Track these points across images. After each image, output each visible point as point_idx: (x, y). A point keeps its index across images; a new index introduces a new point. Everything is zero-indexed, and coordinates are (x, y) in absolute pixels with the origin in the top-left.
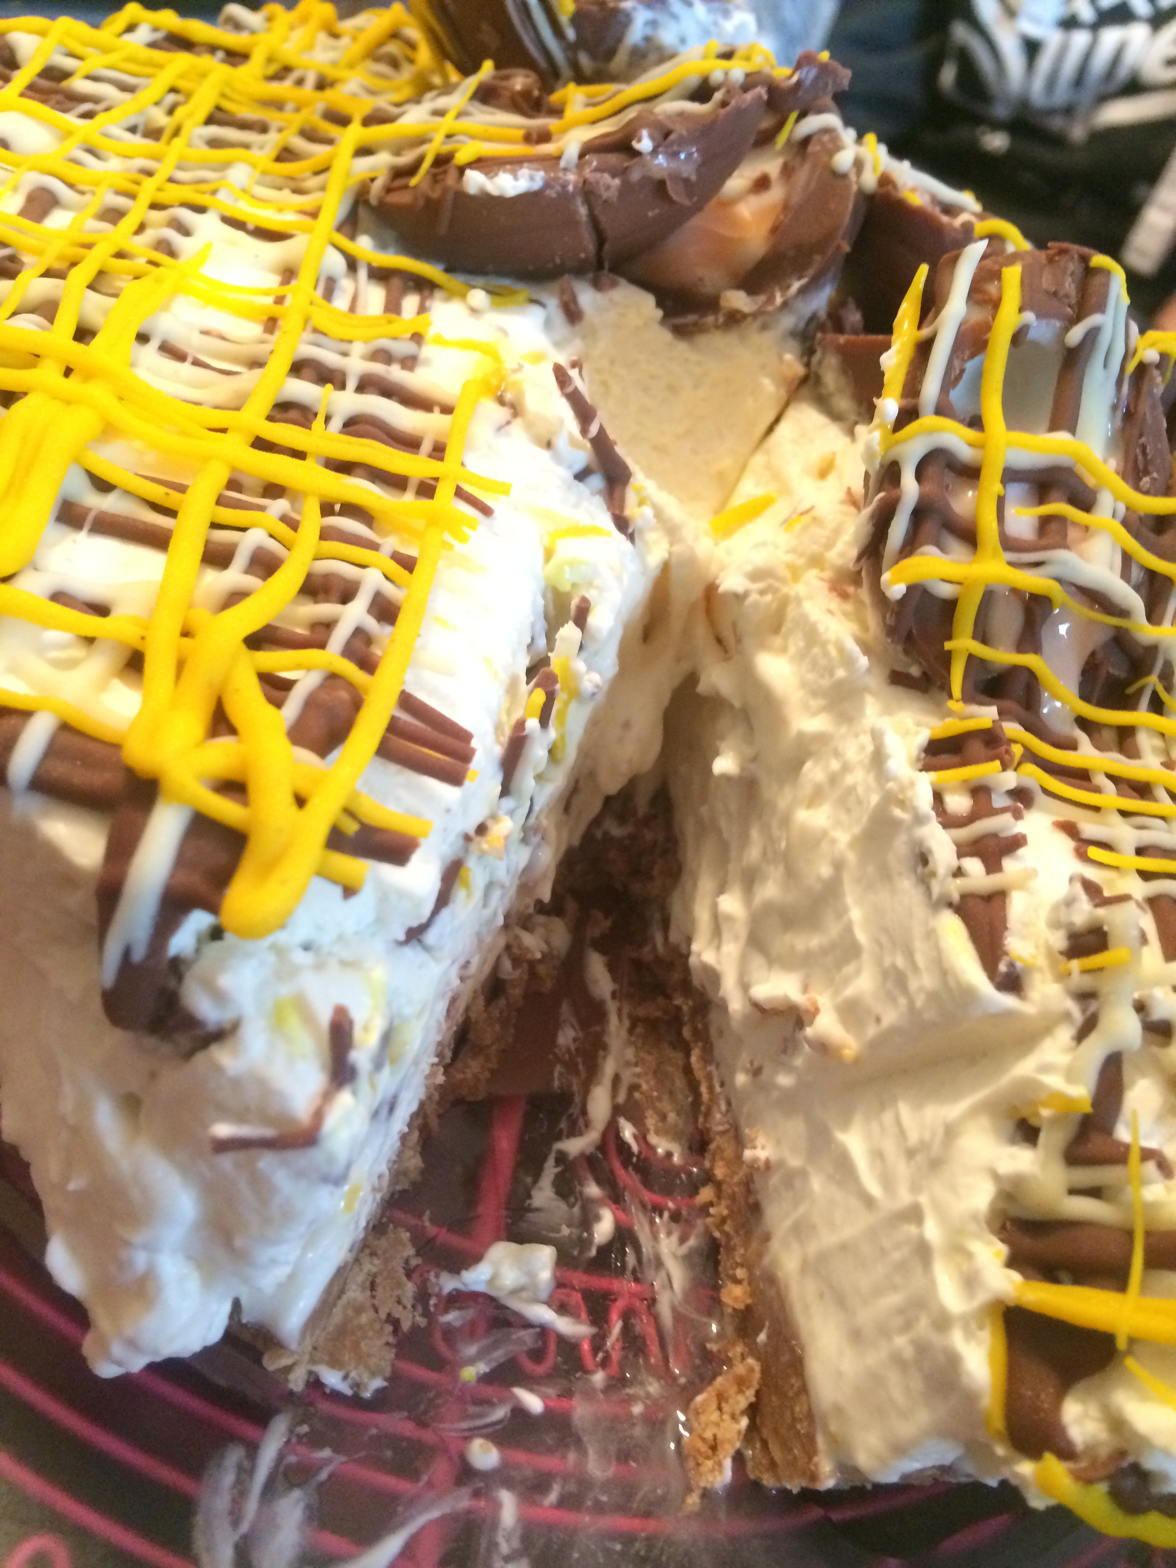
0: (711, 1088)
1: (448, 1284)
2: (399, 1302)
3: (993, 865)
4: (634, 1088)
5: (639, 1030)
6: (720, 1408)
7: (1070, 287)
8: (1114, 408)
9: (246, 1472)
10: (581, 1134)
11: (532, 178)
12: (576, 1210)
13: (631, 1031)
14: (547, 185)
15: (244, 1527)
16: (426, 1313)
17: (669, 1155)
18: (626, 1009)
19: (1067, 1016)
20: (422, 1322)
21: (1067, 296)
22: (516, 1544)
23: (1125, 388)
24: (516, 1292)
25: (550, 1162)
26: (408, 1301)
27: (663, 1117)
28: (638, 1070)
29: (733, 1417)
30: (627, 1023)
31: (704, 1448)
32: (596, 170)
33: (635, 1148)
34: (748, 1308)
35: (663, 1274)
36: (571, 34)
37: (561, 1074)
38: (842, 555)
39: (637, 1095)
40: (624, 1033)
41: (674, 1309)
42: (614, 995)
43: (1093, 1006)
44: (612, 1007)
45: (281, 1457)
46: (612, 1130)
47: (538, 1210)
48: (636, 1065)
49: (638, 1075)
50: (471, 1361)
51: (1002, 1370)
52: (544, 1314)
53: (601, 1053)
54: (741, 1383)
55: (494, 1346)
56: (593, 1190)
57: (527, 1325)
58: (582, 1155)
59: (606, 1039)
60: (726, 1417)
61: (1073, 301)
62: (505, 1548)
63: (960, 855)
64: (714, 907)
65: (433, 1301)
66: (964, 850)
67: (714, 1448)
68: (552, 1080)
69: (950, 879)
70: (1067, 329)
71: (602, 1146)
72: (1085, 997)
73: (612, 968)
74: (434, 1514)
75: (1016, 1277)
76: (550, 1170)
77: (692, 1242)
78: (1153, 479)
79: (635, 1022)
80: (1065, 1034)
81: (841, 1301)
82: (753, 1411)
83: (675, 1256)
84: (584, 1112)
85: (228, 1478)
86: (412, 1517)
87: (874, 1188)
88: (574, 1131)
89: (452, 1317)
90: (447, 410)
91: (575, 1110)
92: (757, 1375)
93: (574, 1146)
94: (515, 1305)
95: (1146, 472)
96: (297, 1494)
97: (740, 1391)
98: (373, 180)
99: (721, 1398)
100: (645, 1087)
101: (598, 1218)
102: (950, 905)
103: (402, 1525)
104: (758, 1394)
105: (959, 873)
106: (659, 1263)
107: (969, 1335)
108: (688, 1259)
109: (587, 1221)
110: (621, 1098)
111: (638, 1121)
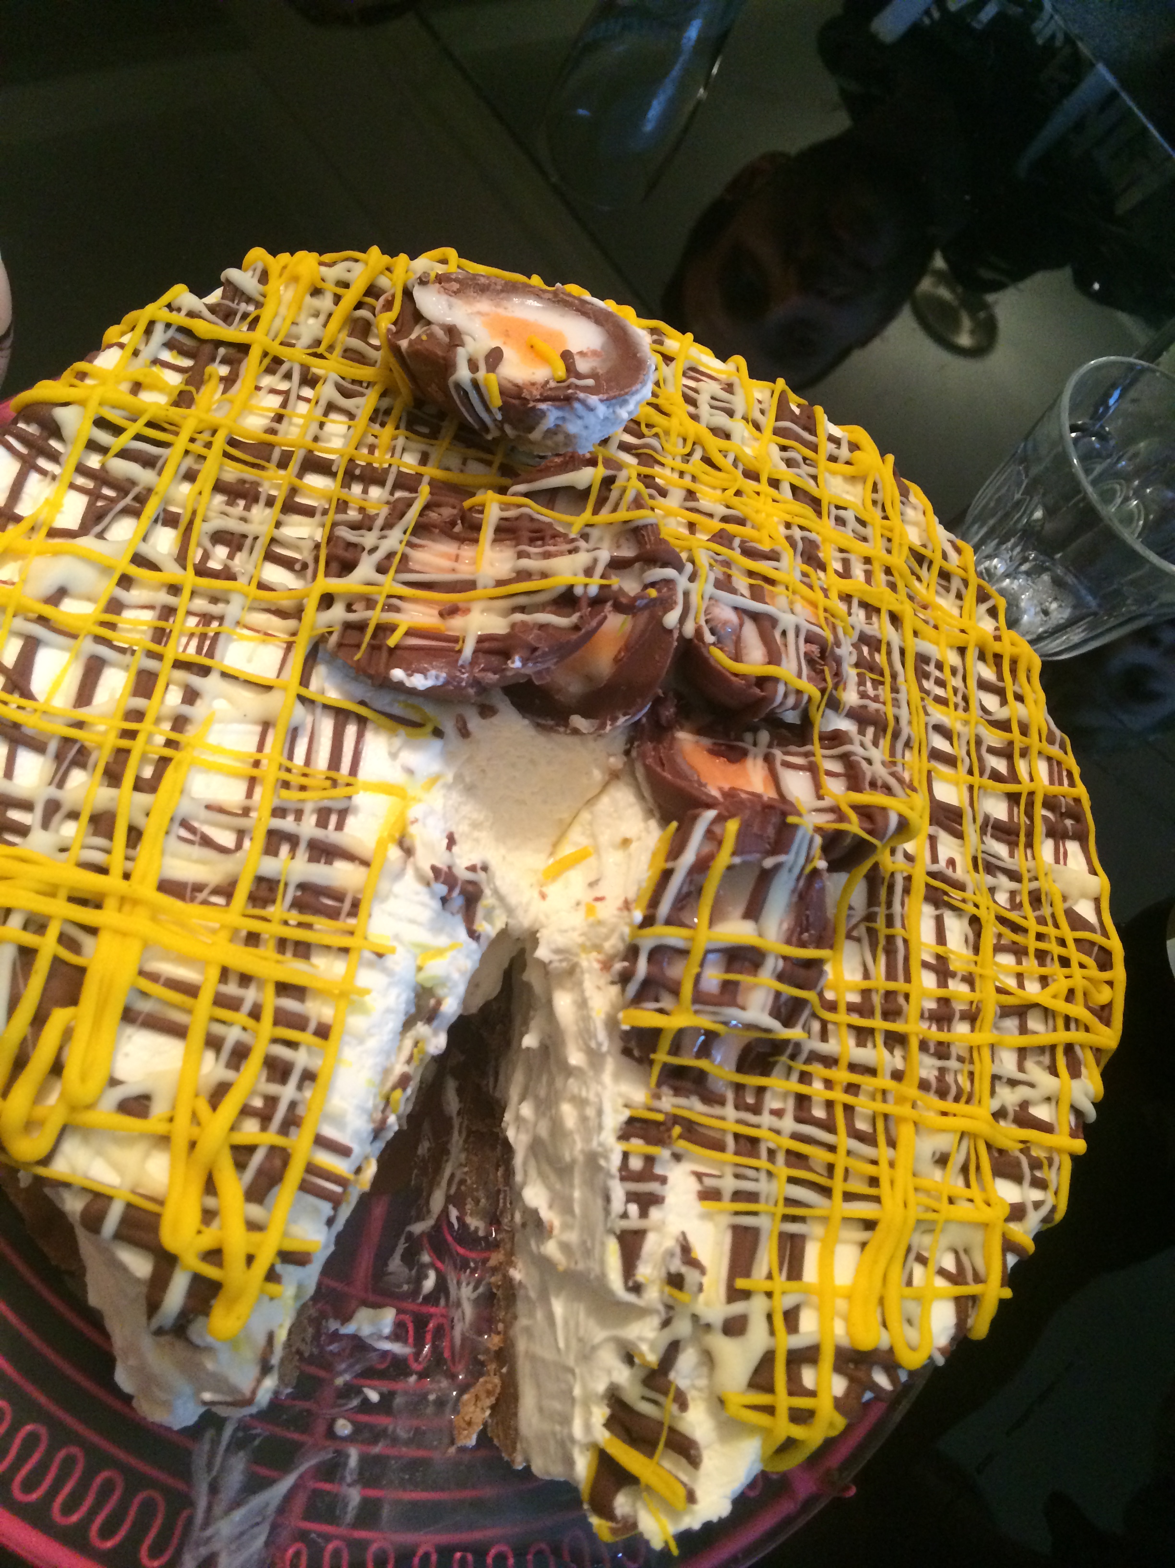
0: (505, 1203)
1: (333, 1325)
2: (303, 1340)
3: (644, 1213)
4: (462, 1182)
5: (471, 1139)
6: (475, 1404)
7: (771, 831)
8: (793, 891)
9: (215, 1443)
10: (423, 1220)
11: (437, 677)
12: (414, 1272)
13: (465, 1141)
14: (447, 683)
15: (214, 1473)
16: (319, 1346)
17: (477, 1229)
18: (466, 1122)
19: (657, 1312)
20: (315, 1351)
21: (769, 838)
22: (355, 1477)
23: (802, 883)
24: (372, 1335)
25: (402, 1240)
26: (309, 1340)
27: (477, 1202)
28: (466, 1169)
29: (483, 1409)
30: (464, 1134)
31: (464, 1425)
32: (483, 670)
33: (456, 1226)
34: (501, 1349)
35: (460, 1311)
36: (499, 417)
37: (417, 1176)
38: (613, 946)
39: (463, 1188)
40: (461, 1142)
41: (463, 1334)
42: (459, 1113)
43: (671, 1313)
44: (456, 1122)
45: (232, 1436)
46: (445, 1212)
47: (391, 1274)
48: (465, 1166)
49: (466, 1173)
50: (340, 1374)
51: (593, 1474)
52: (387, 1346)
53: (445, 1158)
54: (489, 1393)
55: (357, 1362)
56: (426, 1258)
57: (376, 1350)
58: (423, 1234)
59: (449, 1146)
60: (478, 1410)
61: (772, 841)
62: (349, 1479)
63: (628, 1201)
64: (518, 1110)
65: (323, 1338)
66: (632, 1197)
67: (469, 1423)
68: (410, 1180)
69: (618, 1220)
70: (764, 858)
71: (437, 1227)
72: (669, 1307)
73: (460, 1091)
74: (313, 1462)
75: (606, 1434)
76: (401, 1247)
77: (481, 1290)
78: (811, 935)
79: (470, 1133)
80: (654, 1321)
81: (538, 1386)
82: (493, 1408)
83: (469, 1299)
84: (427, 1202)
85: (206, 1447)
86: (302, 1463)
87: (562, 1344)
88: (420, 1218)
89: (333, 1347)
90: (366, 863)
91: (422, 1202)
92: (498, 1390)
93: (418, 1228)
94: (369, 1341)
95: (807, 931)
96: (241, 1454)
97: (488, 1397)
98: (330, 633)
99: (477, 1398)
100: (469, 1182)
101: (426, 1277)
102: (615, 1234)
103: (296, 1468)
104: (497, 1400)
105: (625, 1215)
106: (458, 1304)
107: (581, 1452)
108: (476, 1302)
109: (421, 1277)
110: (453, 1191)
111: (461, 1207)
